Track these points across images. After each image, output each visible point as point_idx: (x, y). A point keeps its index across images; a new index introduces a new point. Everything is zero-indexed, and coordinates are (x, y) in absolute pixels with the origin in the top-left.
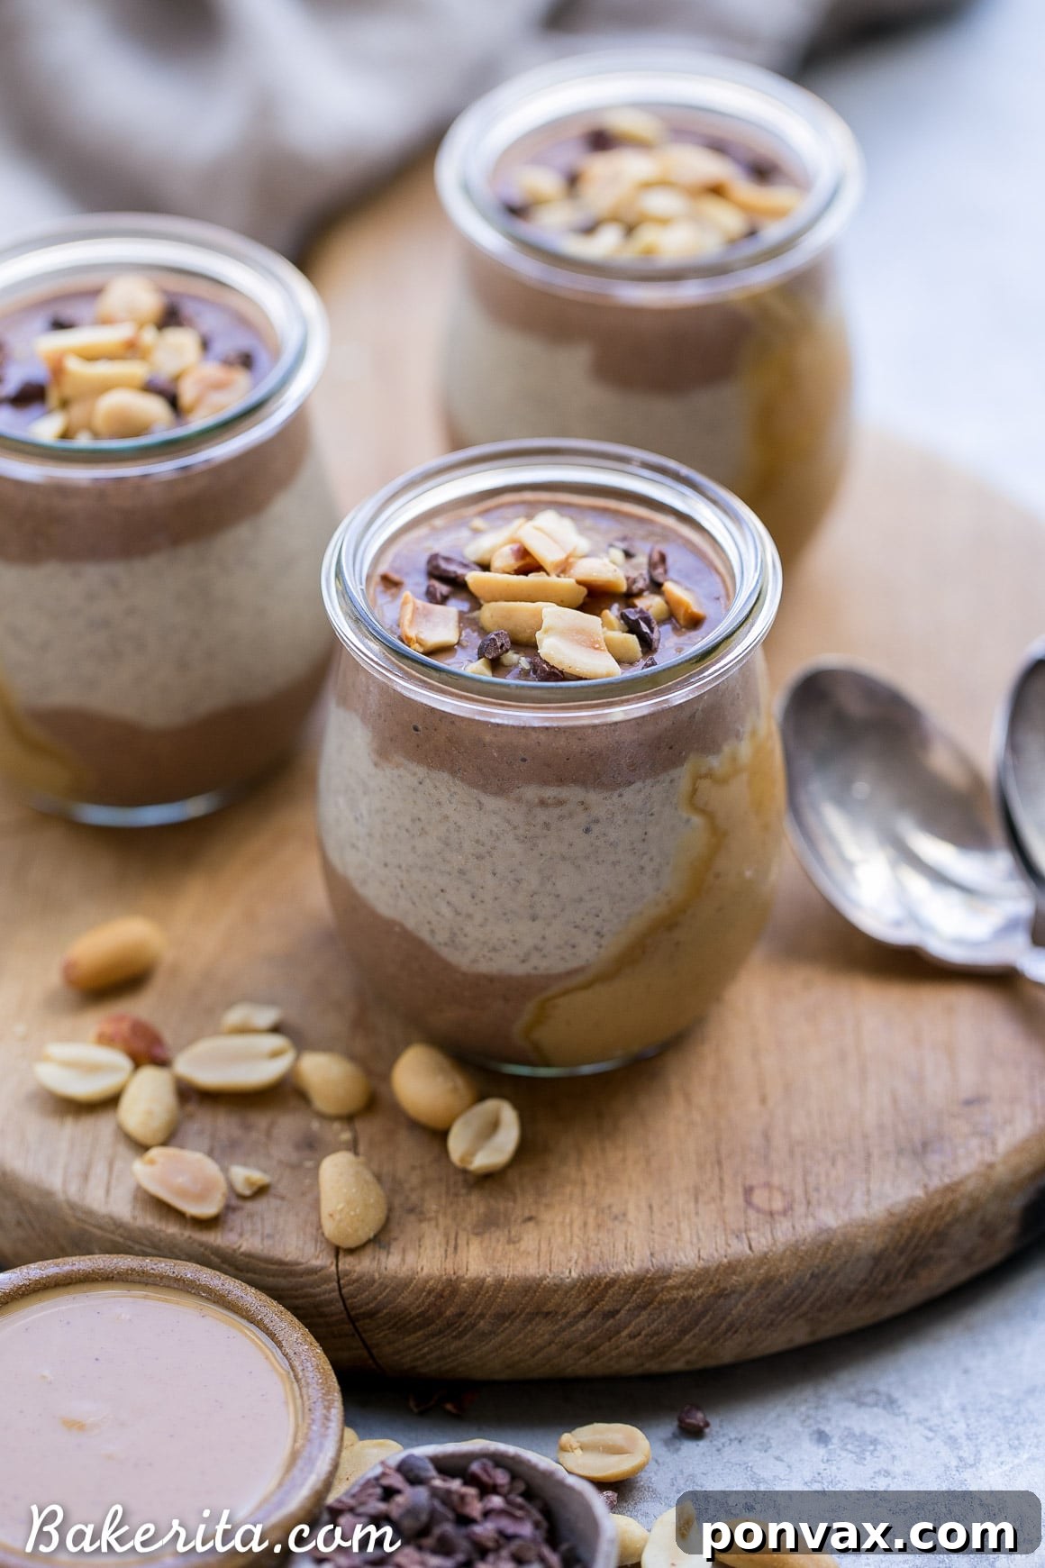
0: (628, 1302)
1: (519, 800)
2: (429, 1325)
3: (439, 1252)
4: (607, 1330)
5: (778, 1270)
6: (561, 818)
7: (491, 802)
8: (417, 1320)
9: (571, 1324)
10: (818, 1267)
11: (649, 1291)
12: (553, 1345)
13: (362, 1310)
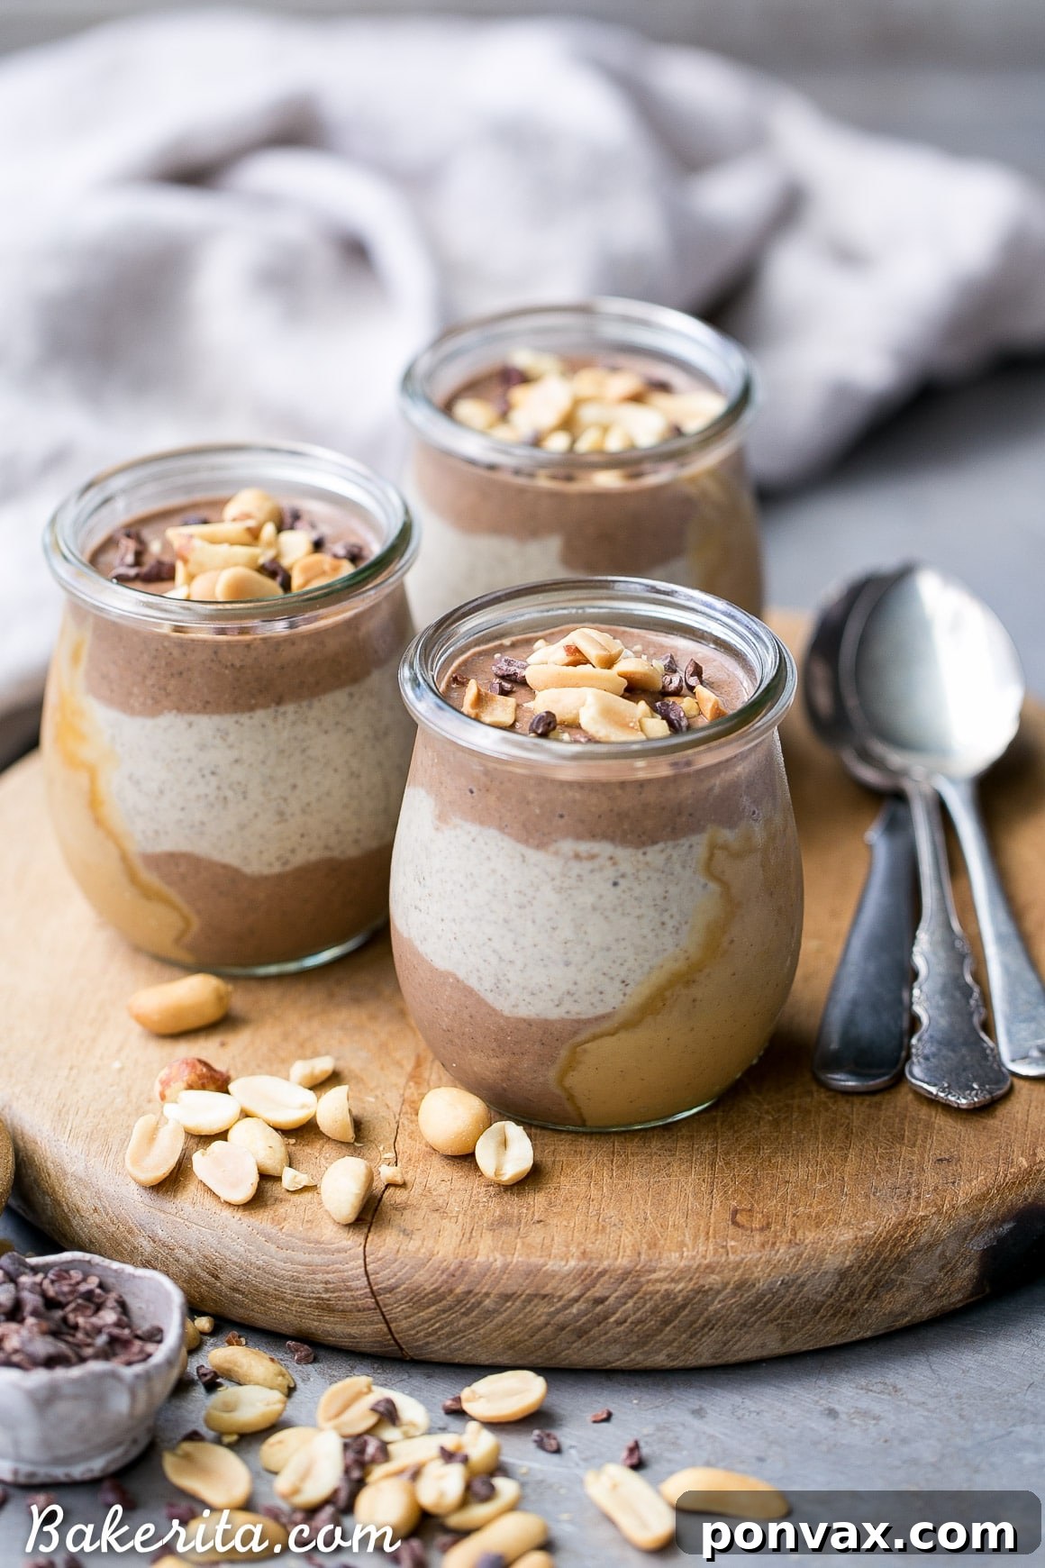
0: (616, 1290)
1: (556, 853)
2: (440, 1302)
3: (455, 1241)
4: (597, 1314)
5: (752, 1273)
6: (592, 871)
7: (534, 855)
8: (431, 1296)
9: (565, 1308)
10: (788, 1275)
11: (635, 1282)
12: (549, 1326)
13: (383, 1285)
